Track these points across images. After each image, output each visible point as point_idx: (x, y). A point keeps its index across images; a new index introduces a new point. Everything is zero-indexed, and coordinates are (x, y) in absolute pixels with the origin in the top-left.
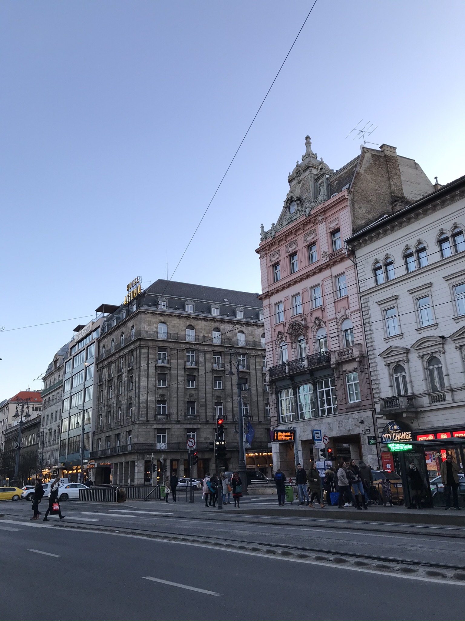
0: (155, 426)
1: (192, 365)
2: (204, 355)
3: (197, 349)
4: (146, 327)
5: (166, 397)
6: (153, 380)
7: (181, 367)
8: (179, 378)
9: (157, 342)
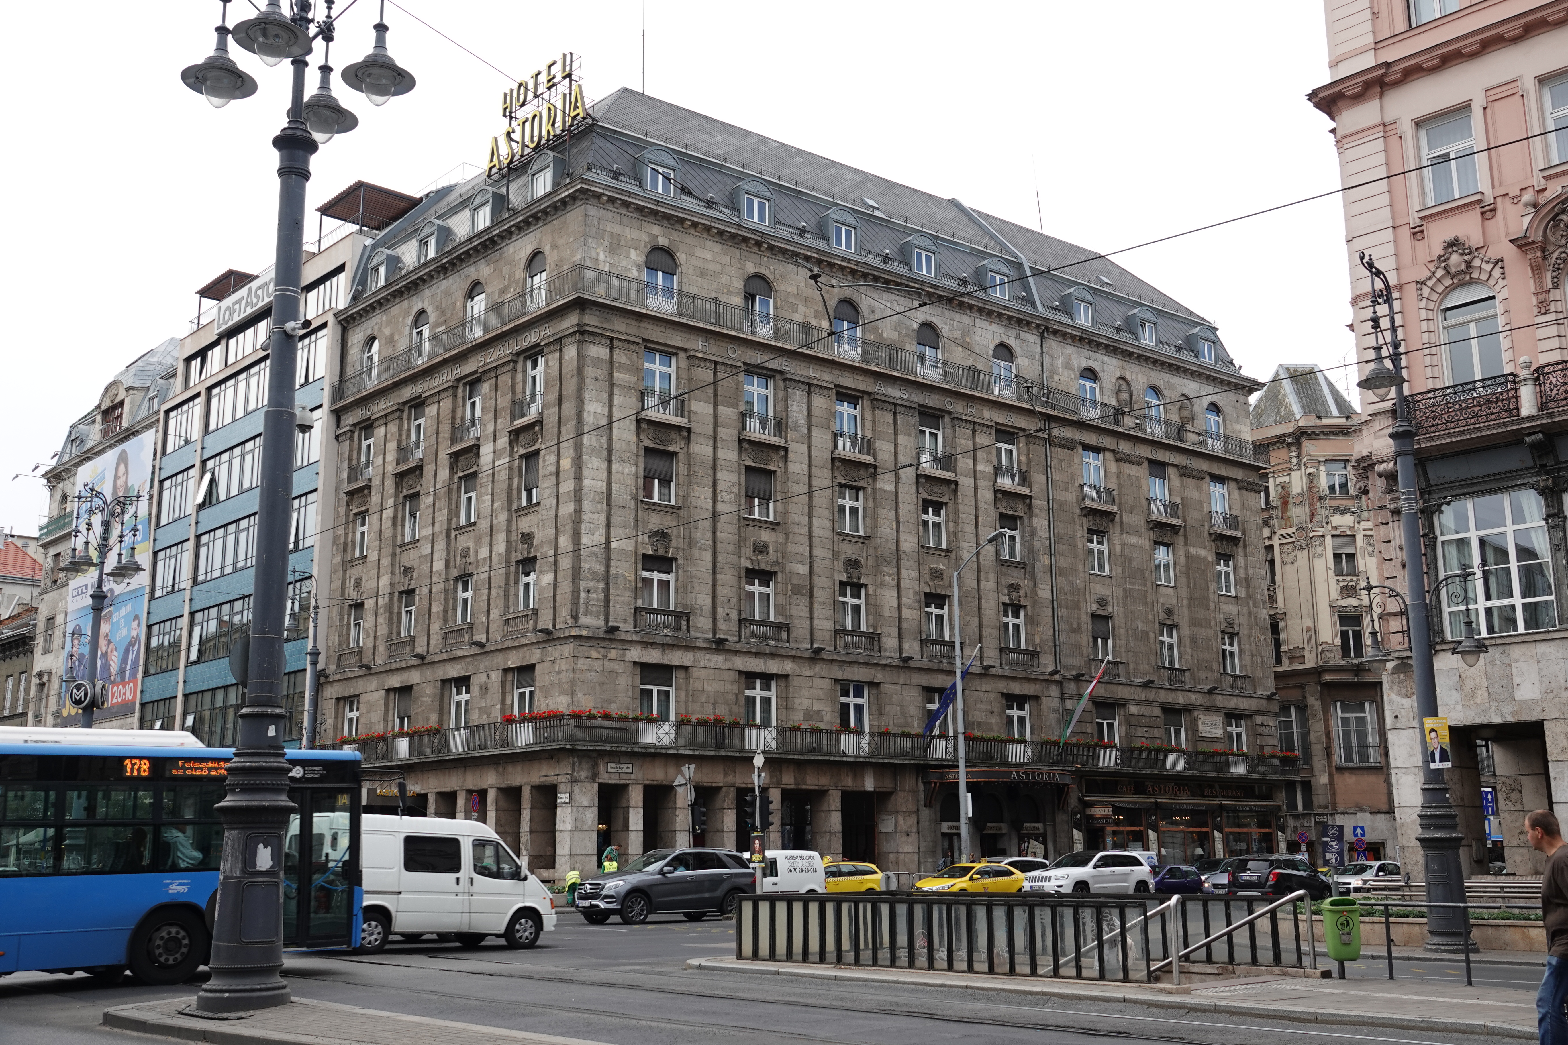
0: (636, 654)
1: (764, 429)
2: (805, 400)
3: (781, 372)
4: (602, 256)
5: (673, 543)
6: (626, 470)
7: (727, 433)
8: (719, 475)
9: (643, 325)
